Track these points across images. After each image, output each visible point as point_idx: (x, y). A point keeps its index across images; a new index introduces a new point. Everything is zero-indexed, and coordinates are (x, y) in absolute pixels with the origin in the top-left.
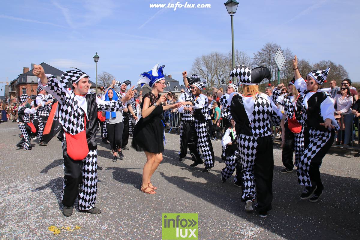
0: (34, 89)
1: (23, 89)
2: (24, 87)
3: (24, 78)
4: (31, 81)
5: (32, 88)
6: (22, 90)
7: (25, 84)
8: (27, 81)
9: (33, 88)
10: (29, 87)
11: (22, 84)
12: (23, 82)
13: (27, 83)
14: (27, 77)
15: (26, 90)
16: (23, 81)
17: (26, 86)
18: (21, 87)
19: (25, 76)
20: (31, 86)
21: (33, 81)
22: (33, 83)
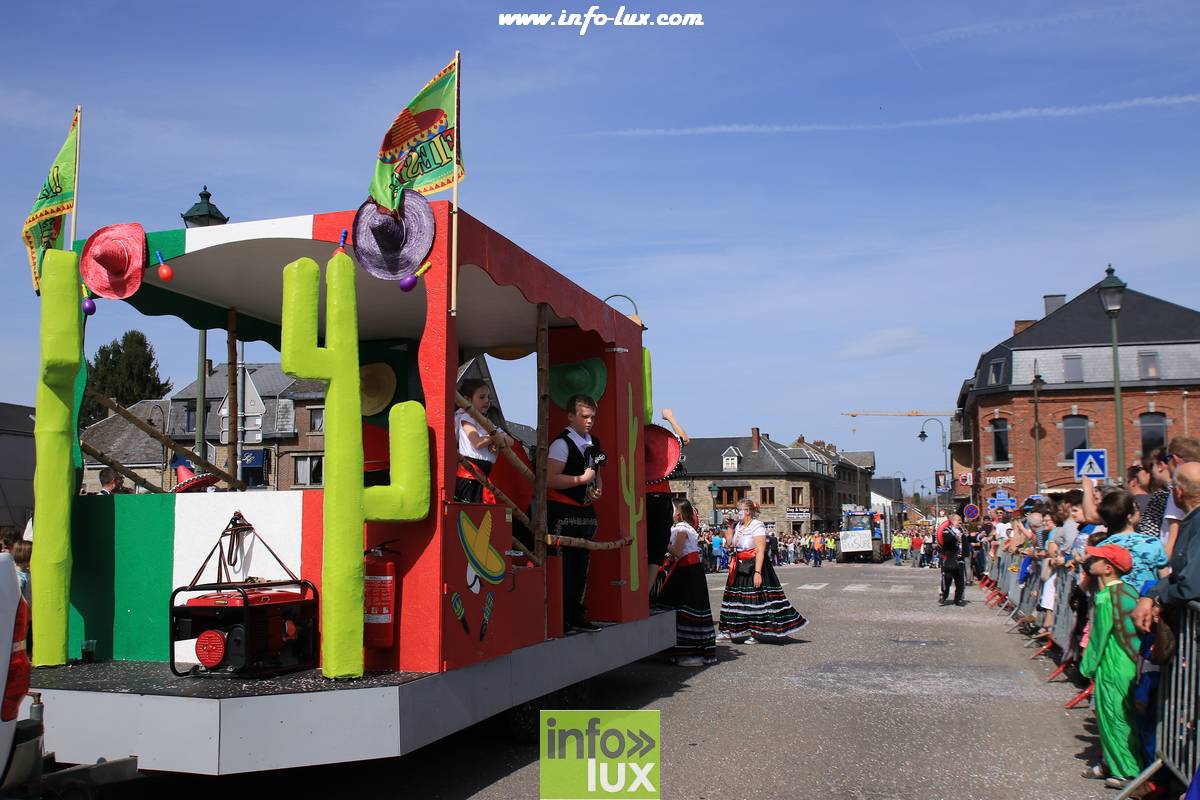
0: (1045, 421)
1: (993, 422)
2: (997, 412)
3: (997, 368)
4: (1031, 379)
5: (1037, 420)
6: (989, 429)
7: (1003, 395)
8: (1010, 382)
9: (1040, 416)
10: (1019, 414)
11: (987, 395)
12: (992, 387)
13: (1011, 389)
14: (1010, 360)
15: (1009, 427)
16: (992, 380)
17: (1007, 409)
18: (982, 412)
19: (1002, 360)
20: (1033, 406)
21: (1038, 377)
22: (1039, 392)
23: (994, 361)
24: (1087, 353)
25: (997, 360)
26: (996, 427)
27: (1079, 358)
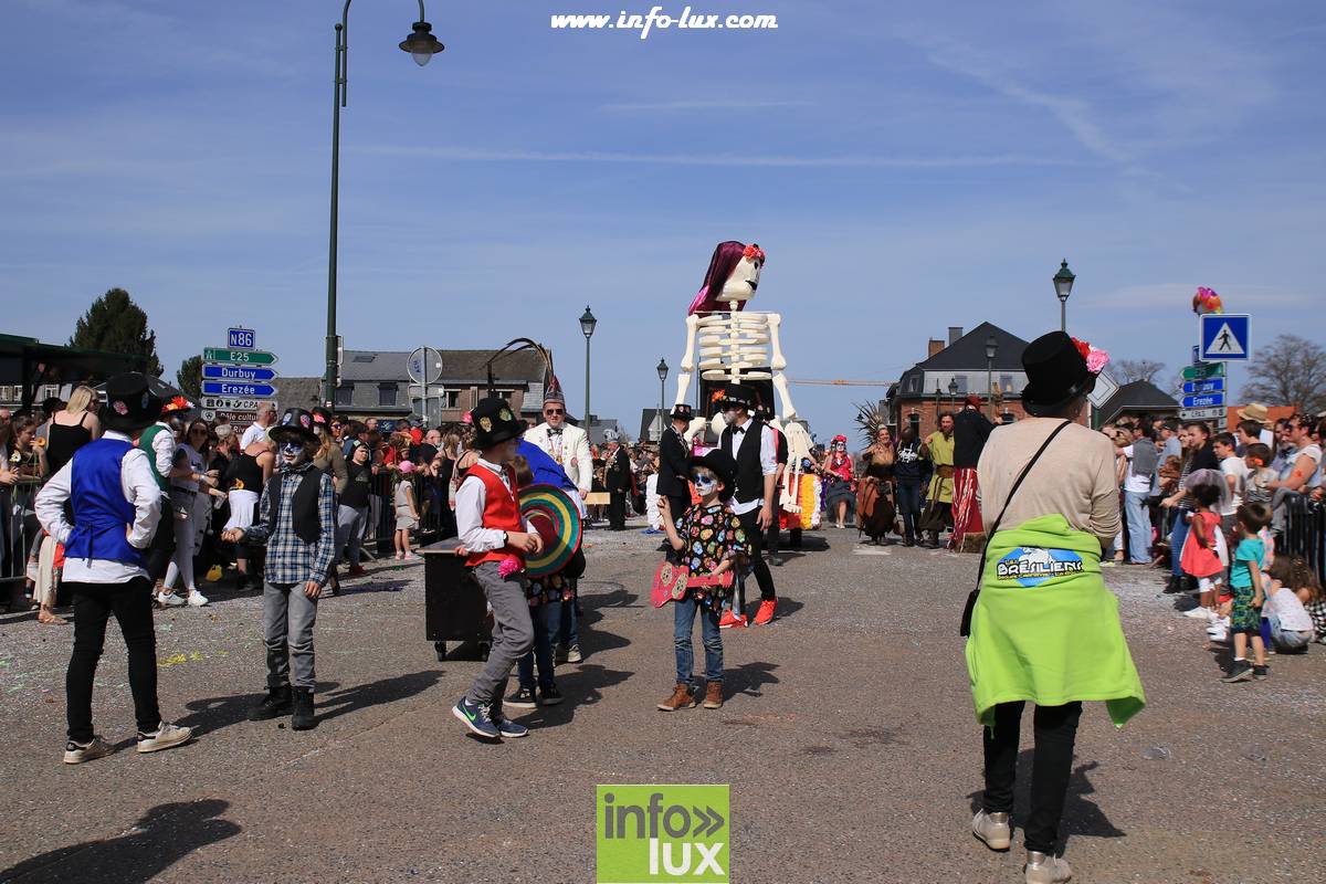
1: (910, 416)
2: (913, 410)
3: (915, 380)
4: (935, 391)
6: (908, 421)
7: (918, 399)
8: (922, 390)
10: (926, 412)
11: (907, 397)
12: (911, 392)
13: (922, 395)
14: (923, 377)
15: (920, 420)
16: (911, 388)
17: (919, 408)
18: (904, 409)
19: (917, 376)
20: (935, 407)
21: (939, 390)
22: (938, 398)
23: (914, 376)
24: (969, 374)
25: (915, 375)
26: (912, 419)
27: (965, 378)
